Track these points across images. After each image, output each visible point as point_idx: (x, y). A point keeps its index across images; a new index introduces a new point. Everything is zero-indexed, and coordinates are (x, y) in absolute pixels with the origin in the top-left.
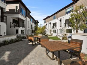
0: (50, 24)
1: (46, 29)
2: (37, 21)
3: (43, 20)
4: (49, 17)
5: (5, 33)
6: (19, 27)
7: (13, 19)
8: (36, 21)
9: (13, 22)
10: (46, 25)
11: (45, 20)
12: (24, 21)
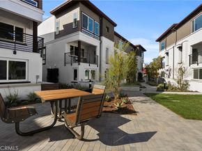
0: (180, 48)
1: (166, 68)
2: (140, 46)
3: (157, 41)
4: (175, 28)
5: (38, 77)
6: (79, 64)
7: (72, 47)
8: (135, 47)
9: (71, 53)
10: (167, 54)
11: (163, 41)
12: (95, 47)
